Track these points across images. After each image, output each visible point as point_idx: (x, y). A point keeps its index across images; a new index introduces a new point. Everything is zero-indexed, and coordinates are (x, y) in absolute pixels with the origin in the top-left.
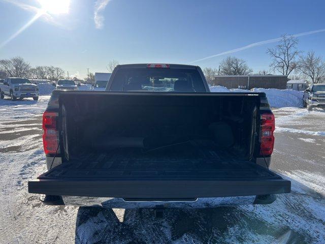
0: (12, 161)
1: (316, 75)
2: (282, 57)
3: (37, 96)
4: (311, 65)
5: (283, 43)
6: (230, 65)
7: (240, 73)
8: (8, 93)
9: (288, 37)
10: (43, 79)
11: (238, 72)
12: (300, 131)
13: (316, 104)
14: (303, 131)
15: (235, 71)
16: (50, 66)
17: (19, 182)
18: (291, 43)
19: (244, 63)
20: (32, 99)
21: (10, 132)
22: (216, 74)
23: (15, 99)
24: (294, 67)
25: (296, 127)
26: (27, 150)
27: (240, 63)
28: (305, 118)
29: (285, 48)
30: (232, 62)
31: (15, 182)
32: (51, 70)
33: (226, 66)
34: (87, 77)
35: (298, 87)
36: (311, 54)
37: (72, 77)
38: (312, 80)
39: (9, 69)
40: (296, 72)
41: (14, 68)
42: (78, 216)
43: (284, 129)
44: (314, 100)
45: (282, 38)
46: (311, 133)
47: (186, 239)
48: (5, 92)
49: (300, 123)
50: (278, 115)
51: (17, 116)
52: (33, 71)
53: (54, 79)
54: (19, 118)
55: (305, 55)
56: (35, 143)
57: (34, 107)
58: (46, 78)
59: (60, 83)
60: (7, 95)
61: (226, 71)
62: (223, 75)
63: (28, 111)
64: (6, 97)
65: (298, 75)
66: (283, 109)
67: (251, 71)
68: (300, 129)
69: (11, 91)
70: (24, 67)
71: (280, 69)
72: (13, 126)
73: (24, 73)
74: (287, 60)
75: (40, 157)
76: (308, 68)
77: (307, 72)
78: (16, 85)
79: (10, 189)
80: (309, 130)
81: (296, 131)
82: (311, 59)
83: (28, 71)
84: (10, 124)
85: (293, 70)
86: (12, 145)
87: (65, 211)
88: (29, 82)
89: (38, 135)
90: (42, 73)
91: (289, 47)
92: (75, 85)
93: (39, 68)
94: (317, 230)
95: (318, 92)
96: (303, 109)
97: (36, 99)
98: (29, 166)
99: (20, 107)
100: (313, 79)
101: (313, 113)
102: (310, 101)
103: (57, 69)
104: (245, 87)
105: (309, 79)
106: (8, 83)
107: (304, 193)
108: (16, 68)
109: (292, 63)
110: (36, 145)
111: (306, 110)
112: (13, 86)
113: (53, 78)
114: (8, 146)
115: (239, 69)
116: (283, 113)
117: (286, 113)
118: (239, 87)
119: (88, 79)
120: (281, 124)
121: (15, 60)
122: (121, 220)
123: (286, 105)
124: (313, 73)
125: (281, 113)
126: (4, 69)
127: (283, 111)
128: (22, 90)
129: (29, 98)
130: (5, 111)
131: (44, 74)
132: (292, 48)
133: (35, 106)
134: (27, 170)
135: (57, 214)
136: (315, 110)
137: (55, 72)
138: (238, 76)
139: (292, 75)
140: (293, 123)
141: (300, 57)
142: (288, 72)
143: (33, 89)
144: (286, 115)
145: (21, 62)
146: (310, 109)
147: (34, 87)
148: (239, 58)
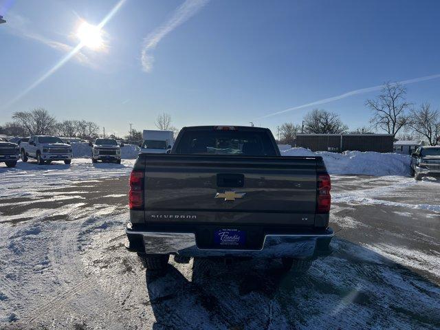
0: (65, 229)
1: (434, 134)
2: (387, 110)
3: (69, 159)
4: (426, 121)
5: (386, 93)
6: (317, 120)
7: (331, 131)
8: (34, 154)
9: (393, 85)
10: (71, 136)
11: (328, 129)
12: (397, 204)
13: (425, 172)
14: (400, 204)
15: (325, 127)
16: (81, 121)
17: (80, 248)
18: (397, 92)
19: (337, 118)
20: (63, 162)
21: (50, 200)
22: (299, 131)
23: (42, 162)
24: (403, 123)
25: (394, 199)
26: (76, 219)
27: (330, 117)
28: (410, 189)
29: (391, 99)
30: (321, 117)
31: (75, 248)
32: (82, 126)
33: (312, 121)
34: (129, 134)
35: (410, 150)
36: (425, 106)
37: (108, 134)
38: (428, 141)
39: (28, 124)
40: (406, 130)
41: (35, 123)
42: (147, 276)
43: (379, 201)
44: (423, 167)
45: (385, 86)
46: (410, 206)
47: (253, 295)
48: (30, 154)
49: (400, 195)
50: (375, 185)
51: (51, 183)
52: (59, 126)
53: (85, 137)
54: (54, 185)
55: (418, 109)
56: (82, 213)
57: (67, 172)
58: (74, 136)
59: (99, 142)
60: (31, 157)
61: (312, 128)
62: (308, 133)
63: (63, 177)
64: (29, 160)
65: (409, 133)
66: (383, 178)
67: (346, 128)
68: (399, 202)
69: (38, 152)
70: (48, 121)
71: (385, 126)
72: (51, 194)
73: (47, 129)
74: (392, 114)
75: (94, 225)
76: (422, 124)
77: (422, 130)
78: (45, 145)
79: (72, 253)
80: (410, 203)
81: (393, 203)
82: (426, 112)
83: (52, 127)
84: (46, 191)
85: (402, 128)
86: (57, 214)
87: (133, 272)
88: (61, 141)
89: (83, 204)
90: (70, 130)
91: (394, 97)
92: (117, 145)
93: (66, 123)
94: (385, 292)
95: (428, 157)
96: (410, 179)
97: (68, 162)
98: (84, 233)
99: (50, 172)
100: (430, 139)
101: (422, 183)
102: (417, 167)
103: (90, 124)
104: (337, 149)
105: (425, 139)
106: (35, 142)
107: (381, 263)
108: (38, 122)
109: (400, 118)
110: (84, 214)
111: (413, 179)
112: (41, 147)
113: (84, 135)
114: (54, 215)
115: (330, 126)
116: (383, 183)
117: (387, 183)
118: (329, 149)
119: (130, 138)
120: (376, 196)
121: (37, 113)
122: (190, 280)
123: (389, 173)
124: (430, 132)
125: (380, 182)
126: (21, 124)
127: (383, 180)
128: (52, 151)
129: (59, 162)
130: (33, 177)
131: (73, 131)
132: (398, 98)
133: (69, 172)
134: (84, 237)
135: (126, 275)
136: (425, 180)
137: (87, 128)
138: (328, 134)
139: (400, 133)
140: (392, 195)
141: (412, 111)
142: (396, 130)
143: (66, 150)
144: (386, 185)
145: (44, 115)
146: (419, 179)
147: (66, 147)
148: (328, 111)
